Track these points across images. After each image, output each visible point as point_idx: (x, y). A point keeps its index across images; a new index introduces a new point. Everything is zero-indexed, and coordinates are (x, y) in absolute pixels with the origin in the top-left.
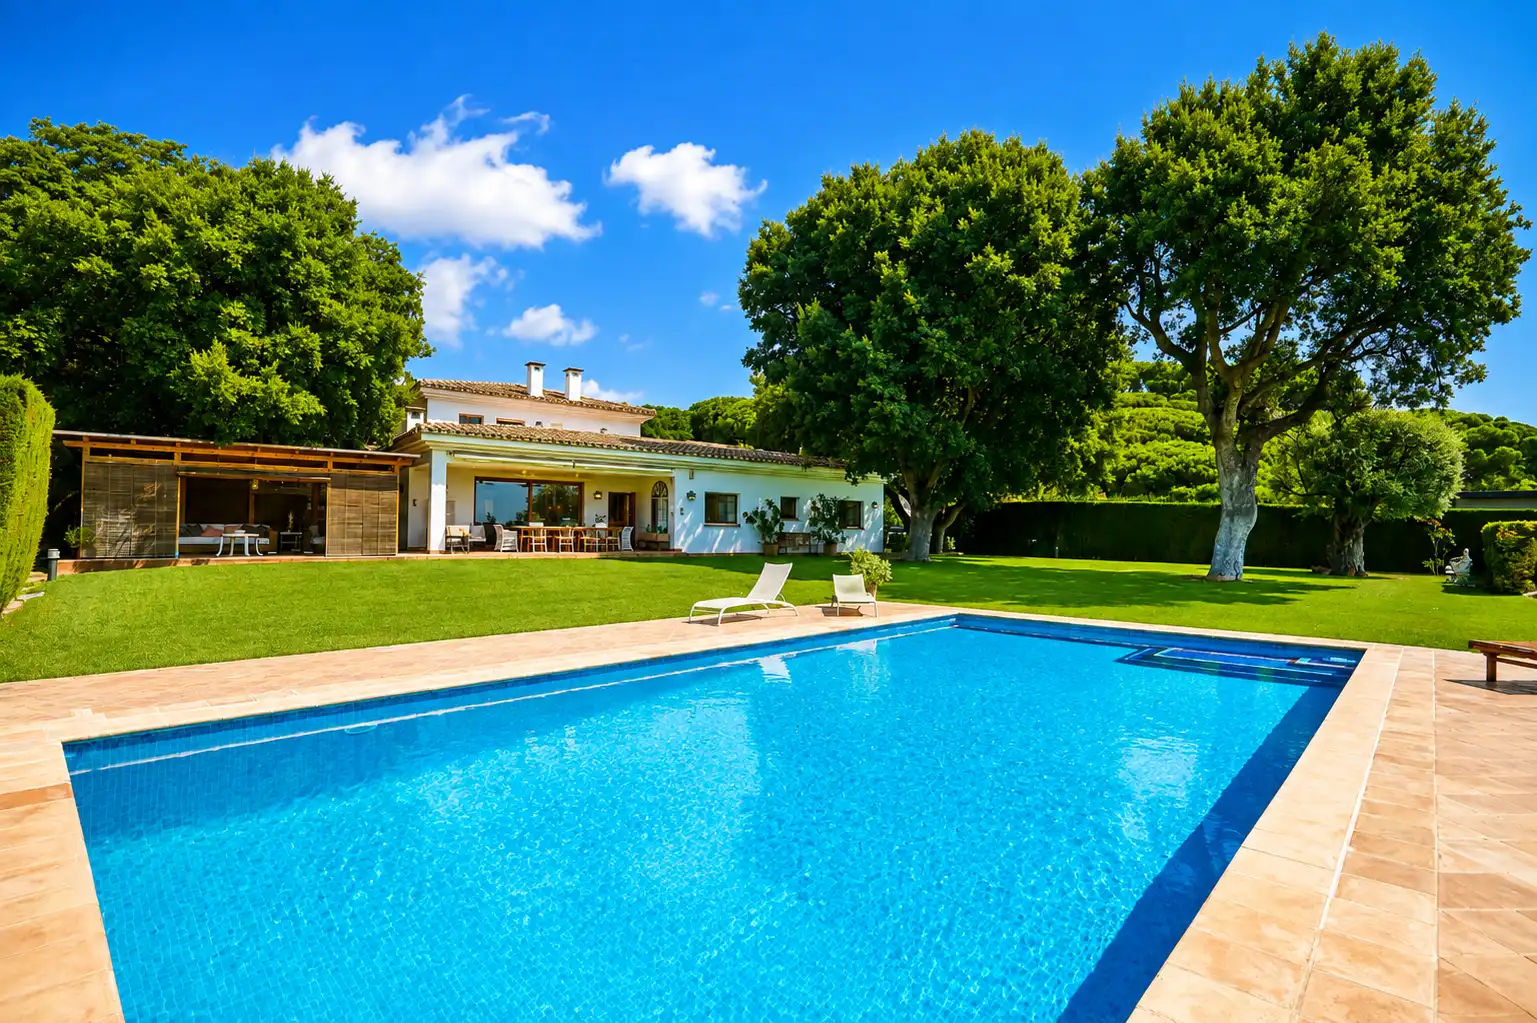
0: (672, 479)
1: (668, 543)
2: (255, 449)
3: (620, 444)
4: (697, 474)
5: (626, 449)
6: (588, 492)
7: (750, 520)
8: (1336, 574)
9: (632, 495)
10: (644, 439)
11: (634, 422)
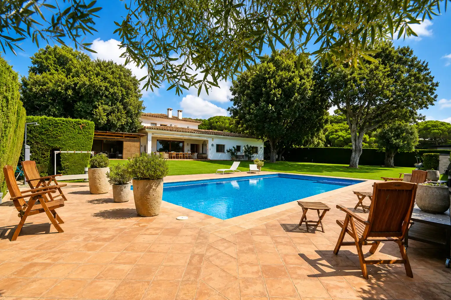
0: (207, 141)
1: (207, 157)
2: (106, 133)
3: (192, 131)
4: (214, 139)
5: (194, 133)
6: (185, 144)
7: (228, 151)
8: (385, 167)
9: (197, 145)
10: (199, 130)
11: (196, 125)
